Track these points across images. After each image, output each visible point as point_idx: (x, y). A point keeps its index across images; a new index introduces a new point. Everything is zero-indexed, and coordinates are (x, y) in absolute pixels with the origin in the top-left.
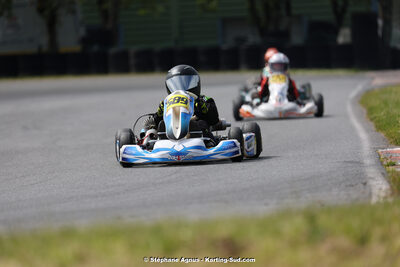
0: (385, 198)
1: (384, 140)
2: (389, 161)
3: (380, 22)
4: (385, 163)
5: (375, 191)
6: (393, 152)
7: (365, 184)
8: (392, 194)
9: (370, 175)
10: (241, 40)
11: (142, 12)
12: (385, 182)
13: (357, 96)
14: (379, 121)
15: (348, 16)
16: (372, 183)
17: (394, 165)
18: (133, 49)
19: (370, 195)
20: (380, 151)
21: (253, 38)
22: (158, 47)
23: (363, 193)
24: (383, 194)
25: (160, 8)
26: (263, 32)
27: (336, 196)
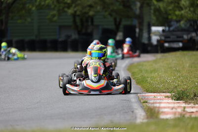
0: (144, 119)
1: (140, 89)
2: (144, 100)
3: (137, 30)
4: (142, 101)
5: (138, 116)
6: (145, 96)
7: (133, 112)
8: (148, 118)
9: (135, 107)
10: (68, 37)
11: (19, 21)
12: (143, 111)
13: (125, 67)
14: (138, 80)
15: (121, 26)
16: (136, 111)
17: (146, 102)
18: (14, 40)
19: (136, 118)
20: (139, 95)
21: (75, 36)
22: (27, 39)
23: (132, 117)
24: (142, 118)
25: (29, 20)
26: (79, 33)
27: (119, 118)
